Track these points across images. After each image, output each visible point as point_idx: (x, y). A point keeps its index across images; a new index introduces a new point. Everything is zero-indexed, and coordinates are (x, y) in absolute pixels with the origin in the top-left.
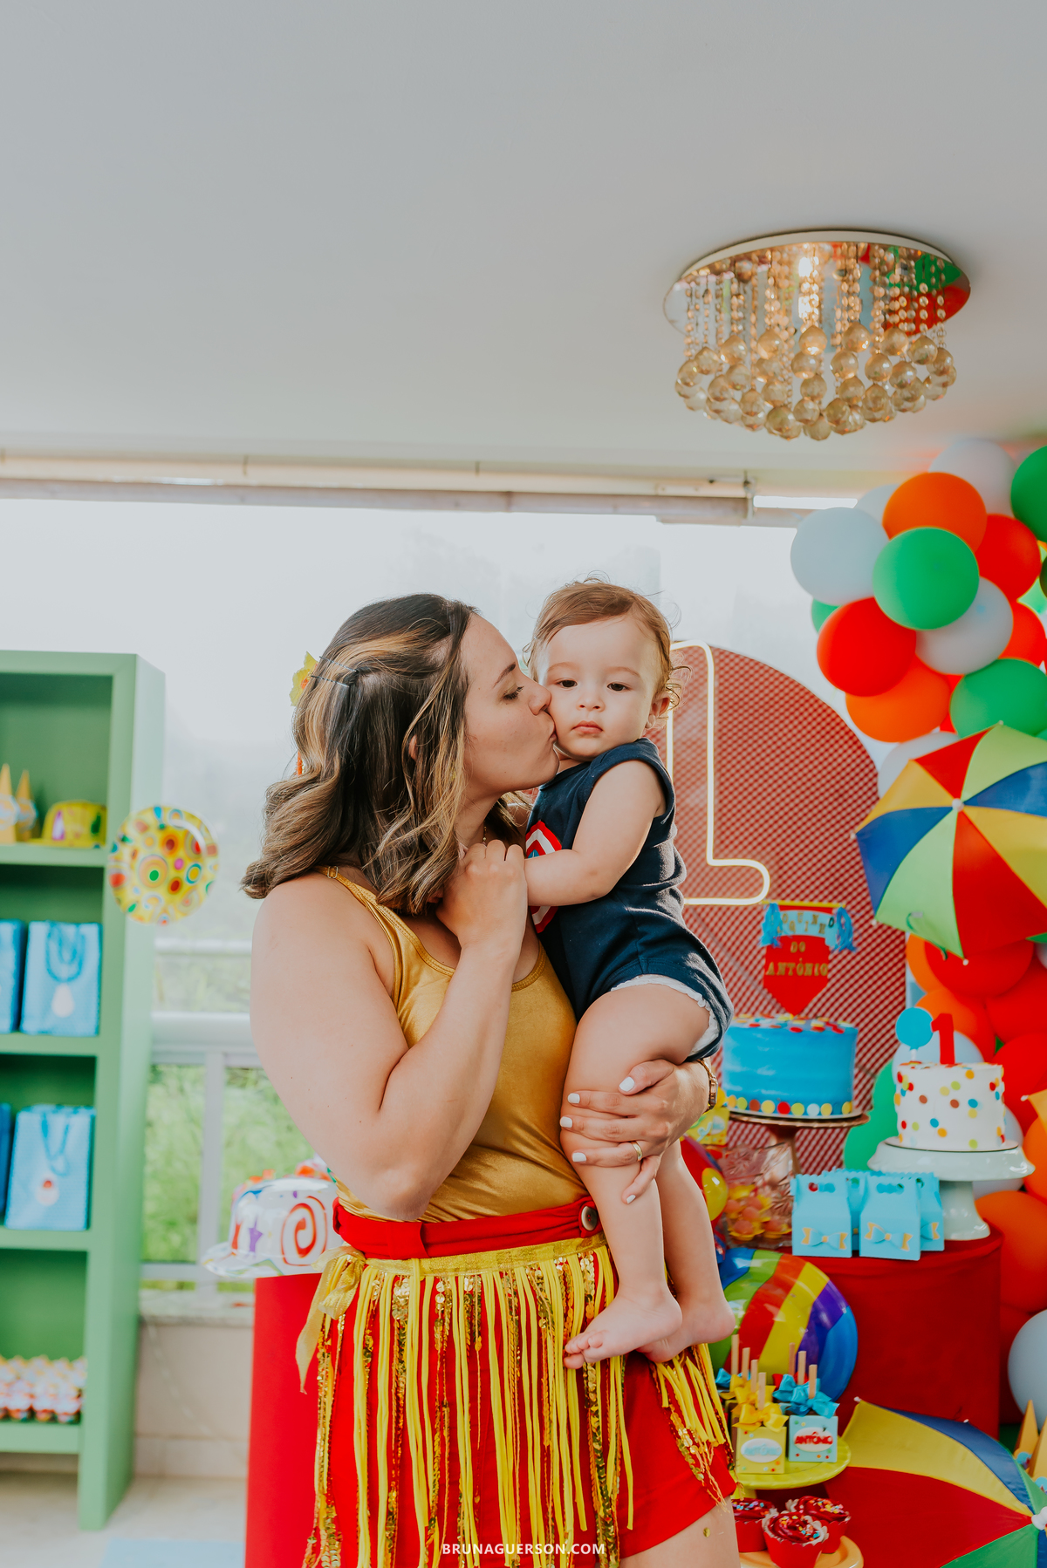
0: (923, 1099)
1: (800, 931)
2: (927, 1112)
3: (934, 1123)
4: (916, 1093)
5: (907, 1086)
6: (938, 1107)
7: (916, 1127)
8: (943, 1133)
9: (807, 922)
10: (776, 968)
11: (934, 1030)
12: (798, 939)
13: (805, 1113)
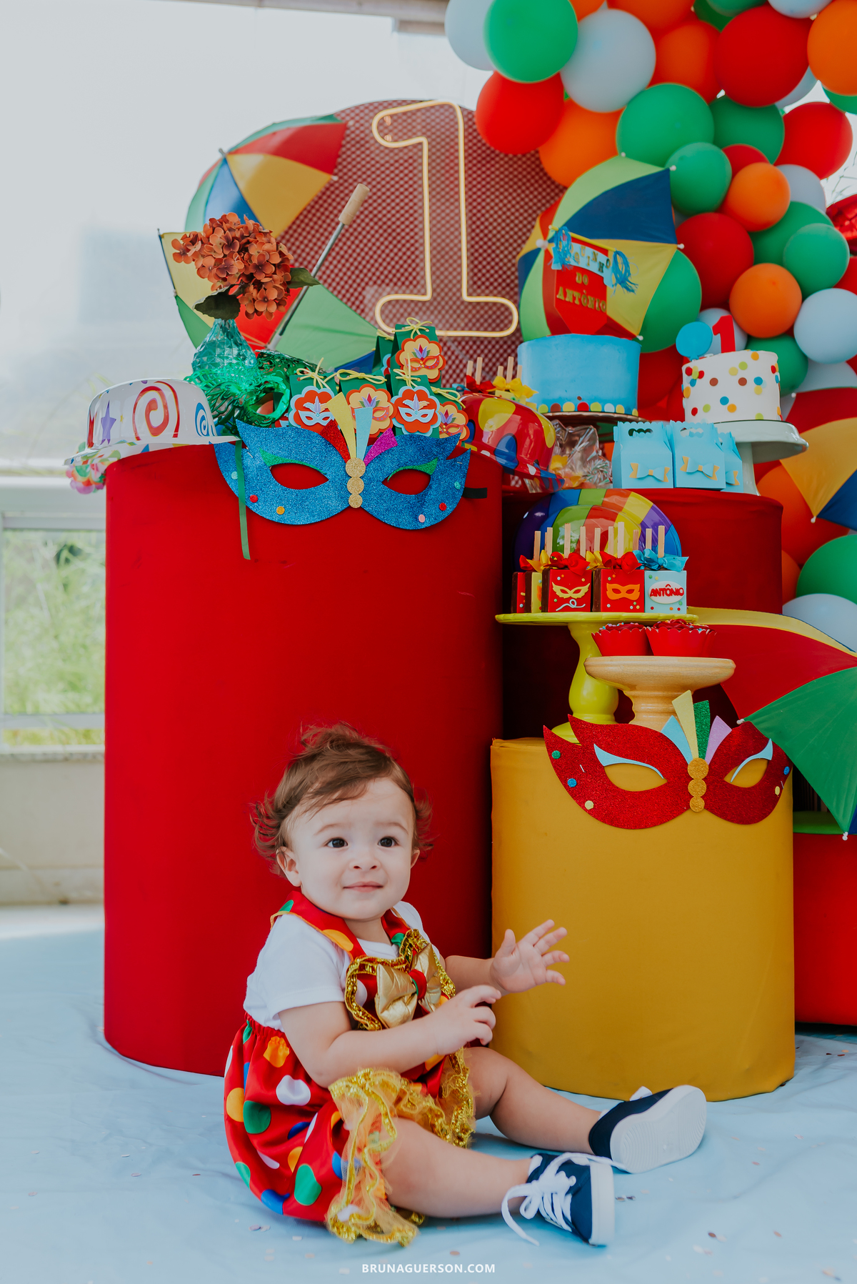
0: (714, 382)
1: (583, 265)
2: (719, 391)
3: (724, 401)
4: (707, 378)
5: (698, 374)
6: (728, 386)
7: (707, 409)
8: (732, 409)
9: (589, 257)
10: (565, 295)
11: (715, 334)
12: (584, 271)
13: (603, 408)
